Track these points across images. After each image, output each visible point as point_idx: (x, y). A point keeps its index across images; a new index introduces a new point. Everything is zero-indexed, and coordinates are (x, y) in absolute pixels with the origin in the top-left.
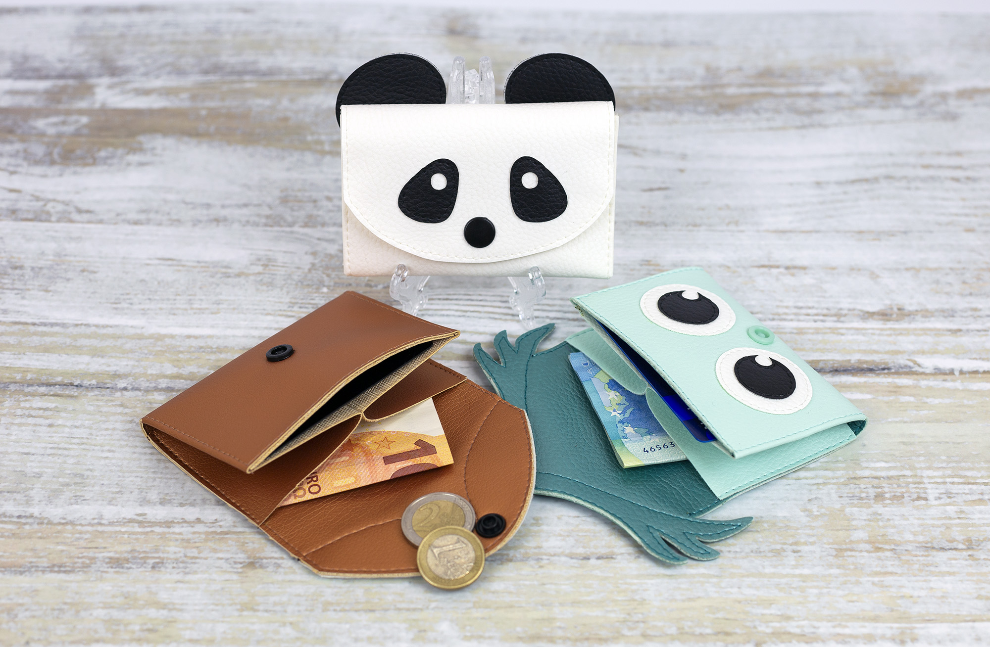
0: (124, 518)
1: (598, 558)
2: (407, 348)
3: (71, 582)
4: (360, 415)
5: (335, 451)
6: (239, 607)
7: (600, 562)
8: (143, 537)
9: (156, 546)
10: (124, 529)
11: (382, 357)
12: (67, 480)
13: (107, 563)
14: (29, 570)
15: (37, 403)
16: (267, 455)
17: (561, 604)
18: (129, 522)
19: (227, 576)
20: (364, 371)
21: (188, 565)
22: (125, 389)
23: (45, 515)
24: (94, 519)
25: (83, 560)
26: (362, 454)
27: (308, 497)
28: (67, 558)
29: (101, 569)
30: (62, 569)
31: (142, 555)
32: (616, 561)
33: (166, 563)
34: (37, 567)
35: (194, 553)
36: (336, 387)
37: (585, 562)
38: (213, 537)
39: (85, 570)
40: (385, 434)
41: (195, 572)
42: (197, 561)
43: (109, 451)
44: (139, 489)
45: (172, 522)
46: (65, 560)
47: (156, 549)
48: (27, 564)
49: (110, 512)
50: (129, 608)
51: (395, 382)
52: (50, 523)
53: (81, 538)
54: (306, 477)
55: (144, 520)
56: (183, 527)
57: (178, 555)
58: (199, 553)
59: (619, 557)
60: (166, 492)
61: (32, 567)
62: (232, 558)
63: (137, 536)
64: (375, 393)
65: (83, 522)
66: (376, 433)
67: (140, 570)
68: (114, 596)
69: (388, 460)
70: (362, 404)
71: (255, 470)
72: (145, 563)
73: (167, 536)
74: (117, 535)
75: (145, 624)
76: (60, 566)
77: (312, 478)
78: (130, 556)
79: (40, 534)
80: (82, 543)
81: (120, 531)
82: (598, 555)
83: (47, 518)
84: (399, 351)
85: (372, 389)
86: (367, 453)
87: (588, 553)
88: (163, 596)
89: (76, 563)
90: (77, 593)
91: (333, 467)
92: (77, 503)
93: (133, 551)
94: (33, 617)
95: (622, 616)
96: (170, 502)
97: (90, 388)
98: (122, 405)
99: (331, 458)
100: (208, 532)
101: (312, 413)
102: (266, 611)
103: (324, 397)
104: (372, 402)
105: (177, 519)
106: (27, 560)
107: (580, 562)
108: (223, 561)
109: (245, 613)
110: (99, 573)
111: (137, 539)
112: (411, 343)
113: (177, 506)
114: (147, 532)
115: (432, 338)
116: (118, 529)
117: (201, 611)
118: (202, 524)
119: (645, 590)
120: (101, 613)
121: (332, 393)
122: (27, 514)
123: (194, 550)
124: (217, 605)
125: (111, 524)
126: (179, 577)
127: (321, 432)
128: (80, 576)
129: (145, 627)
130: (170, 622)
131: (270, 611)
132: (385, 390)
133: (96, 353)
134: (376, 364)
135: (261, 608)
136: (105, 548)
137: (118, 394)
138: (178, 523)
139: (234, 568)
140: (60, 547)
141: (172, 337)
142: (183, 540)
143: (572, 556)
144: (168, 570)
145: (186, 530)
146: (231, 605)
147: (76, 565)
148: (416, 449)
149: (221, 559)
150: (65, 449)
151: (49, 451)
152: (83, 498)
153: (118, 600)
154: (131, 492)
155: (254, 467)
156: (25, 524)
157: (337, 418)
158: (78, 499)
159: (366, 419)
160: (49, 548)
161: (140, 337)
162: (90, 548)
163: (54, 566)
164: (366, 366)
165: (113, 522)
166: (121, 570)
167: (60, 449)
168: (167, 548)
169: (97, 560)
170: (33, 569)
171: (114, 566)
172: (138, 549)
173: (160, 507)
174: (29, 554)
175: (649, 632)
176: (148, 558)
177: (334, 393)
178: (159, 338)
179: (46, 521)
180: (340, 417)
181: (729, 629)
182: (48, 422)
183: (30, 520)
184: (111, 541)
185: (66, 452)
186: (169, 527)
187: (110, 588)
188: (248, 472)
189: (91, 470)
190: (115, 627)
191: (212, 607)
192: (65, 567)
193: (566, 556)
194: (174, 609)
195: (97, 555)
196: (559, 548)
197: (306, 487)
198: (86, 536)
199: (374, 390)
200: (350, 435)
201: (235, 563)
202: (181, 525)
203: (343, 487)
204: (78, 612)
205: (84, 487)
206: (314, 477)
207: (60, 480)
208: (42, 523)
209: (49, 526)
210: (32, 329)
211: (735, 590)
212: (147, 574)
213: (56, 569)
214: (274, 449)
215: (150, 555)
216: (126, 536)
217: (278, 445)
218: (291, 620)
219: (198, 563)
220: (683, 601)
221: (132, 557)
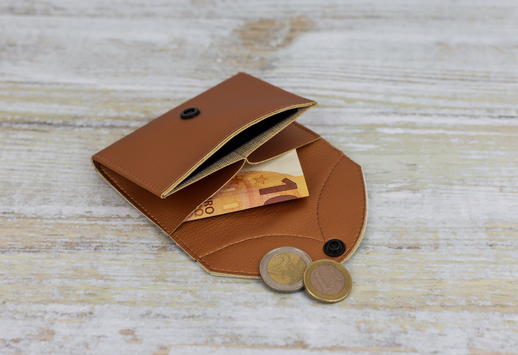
0: (77, 215)
1: (409, 248)
2: (279, 112)
3: (38, 259)
4: (245, 159)
5: (225, 184)
6: (154, 278)
7: (410, 250)
8: (89, 227)
9: (98, 234)
10: (76, 222)
11: (261, 118)
12: (39, 188)
13: (63, 246)
14: (9, 251)
15: (21, 135)
16: (176, 185)
17: (382, 281)
18: (80, 217)
19: (147, 256)
20: (247, 127)
21: (120, 248)
22: (82, 126)
23: (22, 212)
24: (56, 215)
25: (47, 243)
26: (244, 187)
27: (205, 215)
28: (35, 242)
29: (59, 250)
30: (32, 250)
31: (88, 241)
32: (421, 250)
33: (104, 246)
34: (15, 248)
35: (125, 239)
36: (227, 138)
37: (399, 250)
38: (138, 228)
39: (48, 250)
40: (261, 173)
41: (125, 253)
42: (127, 245)
43: (69, 168)
44: (88, 194)
45: (110, 217)
46: (34, 243)
47: (98, 237)
48: (7, 246)
49: (67, 210)
50: (77, 278)
51: (270, 137)
52: (25, 217)
53: (46, 228)
54: (204, 202)
55: (91, 216)
56: (117, 221)
57: (113, 241)
58: (128, 240)
59: (423, 247)
60: (107, 196)
61: (11, 248)
62: (150, 243)
63: (85, 227)
64: (255, 144)
65: (48, 217)
66: (255, 172)
67: (86, 251)
68: (67, 270)
69: (263, 192)
70: (246, 152)
71: (167, 196)
72: (90, 246)
73: (106, 227)
74: (71, 226)
75: (88, 290)
76: (31, 248)
77: (208, 202)
78: (79, 241)
79: (18, 225)
80: (47, 232)
81: (74, 224)
82: (408, 246)
83: (23, 214)
84: (273, 114)
85: (253, 141)
86: (248, 186)
87: (401, 244)
88: (102, 270)
89: (42, 246)
90: (41, 267)
91: (223, 195)
92: (44, 204)
93: (81, 237)
94: (10, 284)
95: (427, 291)
96: (109, 203)
97: (58, 125)
98: (79, 137)
99: (223, 189)
100: (135, 225)
101: (210, 156)
102: (173, 282)
103: (218, 145)
104: (253, 151)
105: (113, 215)
106: (8, 243)
107: (396, 250)
108: (145, 245)
109: (158, 283)
110: (57, 253)
111: (85, 229)
112: (282, 109)
113: (114, 206)
114: (93, 224)
115: (297, 106)
116: (72, 222)
117: (127, 281)
118: (131, 219)
119: (442, 272)
120: (57, 281)
121: (224, 142)
122: (10, 211)
123: (124, 237)
124: (138, 277)
125: (68, 218)
126: (113, 256)
127: (216, 170)
128: (44, 255)
129: (88, 292)
130: (105, 289)
131: (176, 282)
132: (262, 142)
133: (62, 102)
134: (257, 122)
135: (170, 279)
136: (62, 235)
137: (77, 130)
138: (114, 218)
139: (152, 251)
140: (31, 235)
141: (115, 91)
142: (117, 230)
143: (390, 246)
144: (105, 251)
145: (119, 223)
146: (148, 277)
147: (41, 247)
148: (283, 185)
149: (143, 244)
150: (39, 167)
151: (27, 168)
152: (49, 200)
153: (69, 272)
154: (83, 197)
155: (166, 194)
156: (8, 218)
157: (228, 161)
158: (45, 201)
159: (249, 162)
160: (24, 235)
161: (93, 91)
162: (52, 235)
163: (26, 247)
164: (249, 124)
165: (69, 217)
166: (73, 251)
167: (35, 166)
168: (106, 236)
169: (56, 243)
170: (12, 250)
171: (68, 248)
172: (85, 236)
173: (102, 207)
174: (9, 239)
175: (446, 303)
176: (92, 242)
177: (226, 142)
178: (106, 92)
179: (22, 216)
180: (230, 161)
181: (504, 303)
182: (28, 148)
183: (11, 216)
184: (67, 230)
185: (39, 169)
186: (108, 221)
187: (65, 264)
188: (162, 197)
189: (56, 181)
190: (66, 292)
191: (135, 278)
192: (34, 248)
193: (386, 246)
194: (109, 279)
195: (57, 240)
196: (381, 240)
197: (204, 208)
198: (50, 227)
199: (255, 142)
200: (236, 173)
201: (153, 247)
202: (116, 220)
203: (230, 209)
204: (41, 280)
205: (50, 192)
206: (210, 201)
207: (34, 188)
208: (20, 218)
209: (25, 220)
210: (20, 86)
211: (508, 273)
212: (91, 254)
213: (28, 250)
214: (181, 181)
215: (94, 241)
216: (77, 227)
217: (184, 178)
218: (190, 288)
219: (127, 247)
220: (470, 281)
221: (81, 242)
